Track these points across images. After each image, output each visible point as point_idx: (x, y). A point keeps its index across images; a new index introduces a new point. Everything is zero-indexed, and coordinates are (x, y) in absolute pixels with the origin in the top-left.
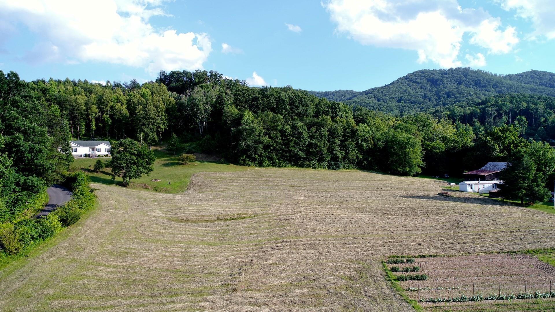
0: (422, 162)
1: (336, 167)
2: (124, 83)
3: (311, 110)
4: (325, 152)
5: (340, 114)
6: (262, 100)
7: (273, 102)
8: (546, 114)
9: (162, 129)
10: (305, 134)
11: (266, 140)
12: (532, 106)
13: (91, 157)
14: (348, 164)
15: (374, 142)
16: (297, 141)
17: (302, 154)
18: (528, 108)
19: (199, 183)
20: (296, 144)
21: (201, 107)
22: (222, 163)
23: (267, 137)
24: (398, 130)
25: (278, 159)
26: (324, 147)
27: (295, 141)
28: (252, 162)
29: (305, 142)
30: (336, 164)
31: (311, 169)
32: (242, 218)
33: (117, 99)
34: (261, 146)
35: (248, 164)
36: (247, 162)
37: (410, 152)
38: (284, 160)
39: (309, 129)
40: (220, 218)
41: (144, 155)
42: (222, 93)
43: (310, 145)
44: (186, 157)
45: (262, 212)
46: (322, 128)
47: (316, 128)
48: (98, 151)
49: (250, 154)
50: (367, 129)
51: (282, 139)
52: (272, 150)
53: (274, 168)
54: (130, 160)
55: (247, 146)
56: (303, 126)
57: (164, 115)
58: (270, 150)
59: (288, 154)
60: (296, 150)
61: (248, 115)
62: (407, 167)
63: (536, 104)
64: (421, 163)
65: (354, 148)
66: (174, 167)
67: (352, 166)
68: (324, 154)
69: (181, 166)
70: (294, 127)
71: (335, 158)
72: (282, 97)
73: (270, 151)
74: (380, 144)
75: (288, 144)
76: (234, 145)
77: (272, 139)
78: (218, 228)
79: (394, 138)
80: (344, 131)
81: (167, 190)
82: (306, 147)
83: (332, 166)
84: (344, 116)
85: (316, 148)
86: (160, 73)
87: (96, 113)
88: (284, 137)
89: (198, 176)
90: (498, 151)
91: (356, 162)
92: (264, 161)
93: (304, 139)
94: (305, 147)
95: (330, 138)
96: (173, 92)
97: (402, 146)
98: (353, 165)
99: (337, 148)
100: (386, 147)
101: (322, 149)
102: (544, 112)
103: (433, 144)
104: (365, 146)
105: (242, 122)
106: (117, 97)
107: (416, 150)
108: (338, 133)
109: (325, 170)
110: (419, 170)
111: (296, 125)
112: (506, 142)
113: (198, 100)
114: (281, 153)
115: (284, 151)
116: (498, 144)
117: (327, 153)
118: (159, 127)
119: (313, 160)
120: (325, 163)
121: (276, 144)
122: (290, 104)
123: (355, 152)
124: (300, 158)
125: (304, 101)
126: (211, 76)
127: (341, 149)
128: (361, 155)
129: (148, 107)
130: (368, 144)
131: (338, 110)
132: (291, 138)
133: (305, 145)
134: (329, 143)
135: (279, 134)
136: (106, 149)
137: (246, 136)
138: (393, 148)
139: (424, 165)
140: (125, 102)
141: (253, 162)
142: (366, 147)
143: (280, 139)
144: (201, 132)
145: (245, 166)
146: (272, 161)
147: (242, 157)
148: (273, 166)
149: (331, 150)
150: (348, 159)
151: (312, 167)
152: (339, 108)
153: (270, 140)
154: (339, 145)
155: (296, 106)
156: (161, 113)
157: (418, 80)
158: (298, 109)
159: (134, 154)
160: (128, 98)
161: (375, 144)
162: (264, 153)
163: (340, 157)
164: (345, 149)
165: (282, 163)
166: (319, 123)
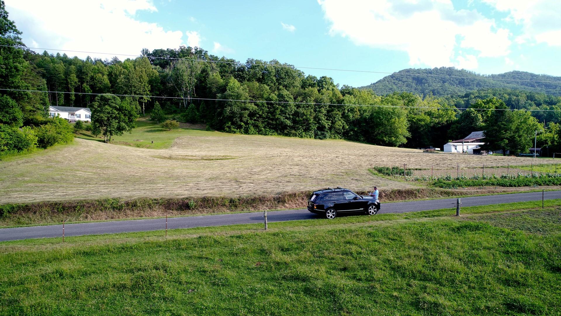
1: (323, 137)
2: (106, 60)
3: (298, 83)
4: (312, 120)
5: (326, 87)
7: (258, 73)
8: (527, 105)
9: (145, 100)
10: (292, 103)
11: (252, 107)
12: (513, 98)
13: (70, 122)
14: (334, 134)
15: (360, 113)
16: (283, 109)
17: (288, 122)
18: (510, 99)
19: (183, 143)
20: (282, 112)
21: (186, 78)
22: (208, 130)
23: (253, 104)
25: (264, 127)
26: (310, 115)
27: (281, 109)
28: (237, 129)
29: (292, 110)
30: (323, 134)
31: (297, 138)
32: (227, 159)
33: (98, 70)
34: (247, 112)
35: (233, 131)
36: (233, 129)
37: (396, 122)
38: (270, 128)
39: (295, 99)
40: (205, 158)
41: (126, 110)
42: (207, 67)
43: (296, 114)
44: (169, 122)
46: (309, 98)
47: (303, 98)
48: (78, 117)
49: (235, 121)
50: (353, 100)
51: (268, 107)
52: (258, 117)
53: (260, 136)
54: (111, 113)
55: (233, 113)
56: (289, 95)
57: (147, 86)
59: (274, 122)
60: (282, 118)
61: (234, 82)
62: (393, 137)
63: (517, 96)
64: (408, 134)
65: (340, 119)
66: (157, 132)
67: (338, 137)
68: (310, 124)
69: (164, 132)
70: (280, 96)
71: (321, 128)
72: (268, 69)
73: (256, 118)
74: (367, 115)
75: (274, 112)
76: (219, 111)
77: (258, 107)
78: (203, 164)
79: (379, 109)
80: (331, 102)
81: (150, 147)
82: (293, 115)
83: (319, 135)
84: (330, 89)
85: (302, 117)
86: (143, 50)
87: (76, 83)
88: (271, 106)
89: (183, 139)
90: (482, 121)
91: (342, 132)
92: (250, 128)
93: (291, 107)
95: (317, 108)
96: (156, 66)
97: (389, 115)
98: (339, 135)
99: (323, 118)
100: (372, 117)
101: (308, 118)
102: (525, 103)
103: (418, 117)
104: (351, 116)
105: (227, 88)
106: (98, 67)
107: (402, 119)
108: (324, 103)
109: (311, 139)
110: (405, 141)
111: (282, 93)
112: (488, 113)
113: (183, 70)
114: (267, 121)
115: (269, 118)
116: (481, 114)
117: (314, 122)
118: (142, 98)
119: (299, 129)
120: (311, 132)
121: (262, 111)
122: (276, 76)
123: (342, 122)
124: (285, 127)
125: (291, 73)
126: (196, 53)
127: (327, 119)
128: (347, 125)
129: (130, 74)
130: (354, 115)
131: (324, 83)
132: (277, 106)
133: (292, 114)
134: (315, 112)
135: (265, 102)
136: (86, 115)
137: (231, 102)
138: (379, 118)
140: (106, 73)
141: (239, 129)
142: (352, 118)
143: (266, 107)
144: (185, 105)
145: (230, 133)
146: (258, 129)
147: (228, 124)
148: (259, 134)
149: (317, 119)
150: (335, 129)
151: (299, 136)
152: (326, 82)
153: (256, 107)
154: (325, 115)
155: (282, 78)
156: (144, 83)
157: (403, 79)
158: (284, 81)
159: (115, 108)
160: (110, 70)
161: (361, 115)
162: (250, 121)
163: (327, 126)
164: (331, 119)
165: (268, 131)
166: (305, 93)
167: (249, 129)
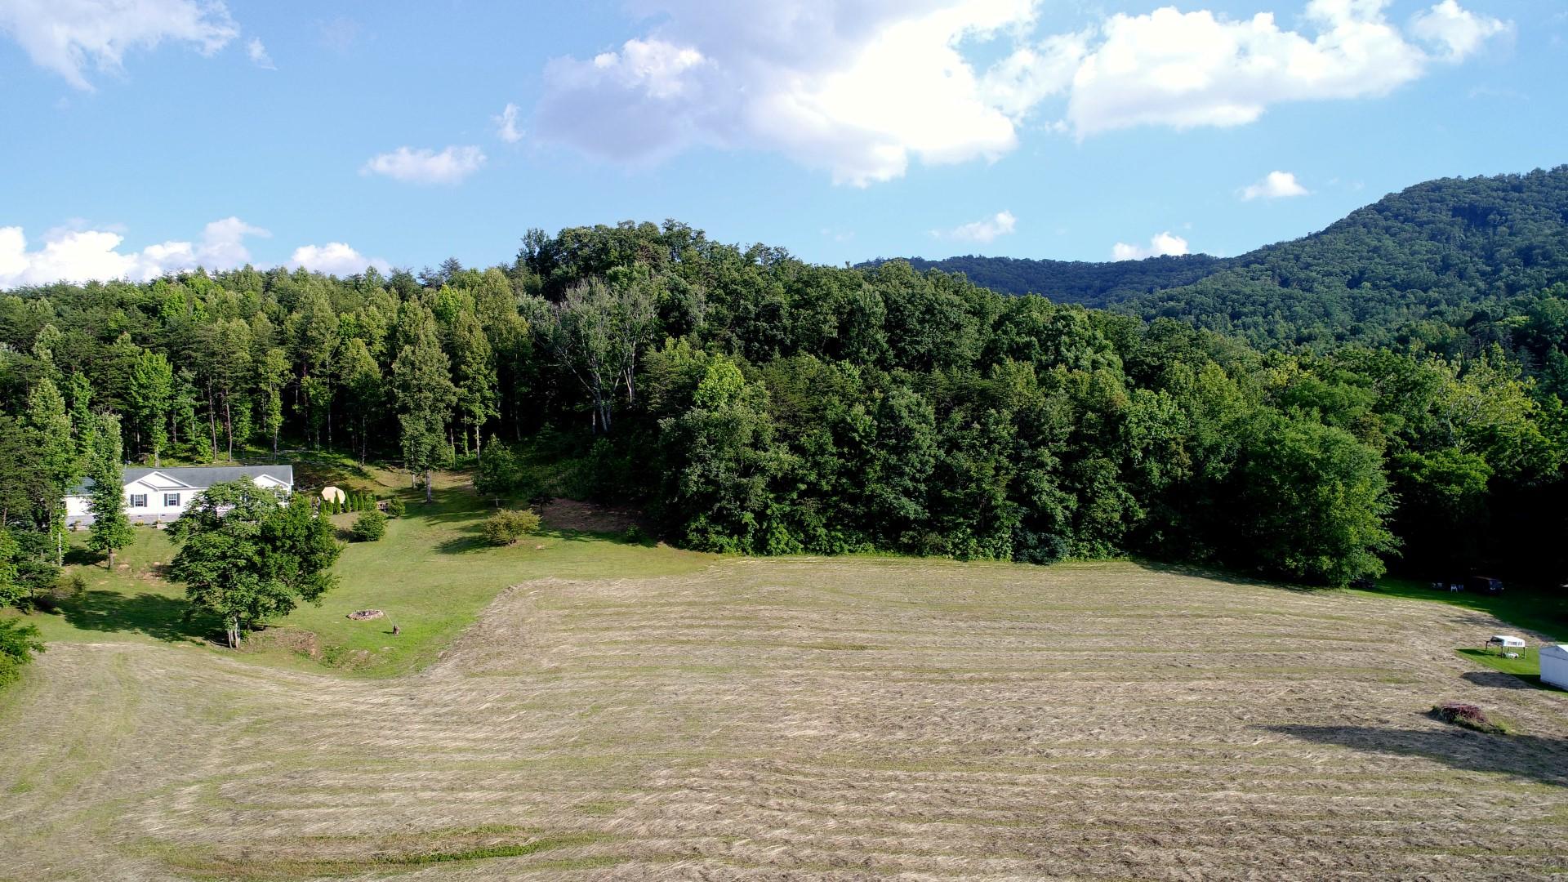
0: (1389, 536)
1: (1046, 555)
3: (969, 343)
4: (1001, 498)
5: (1071, 355)
6: (791, 314)
7: (827, 322)
9: (478, 417)
10: (926, 436)
11: (781, 458)
14: (1089, 541)
15: (1194, 457)
16: (893, 460)
17: (911, 508)
19: (500, 631)
20: (890, 473)
21: (598, 345)
22: (633, 540)
23: (785, 446)
24: (1294, 409)
25: (826, 527)
26: (996, 480)
28: (730, 536)
29: (924, 464)
30: (1044, 543)
31: (948, 560)
34: (759, 482)
35: (715, 545)
37: (1336, 499)
38: (847, 530)
39: (943, 413)
40: (391, 852)
43: (945, 474)
44: (505, 521)
45: (582, 821)
46: (993, 411)
47: (972, 411)
49: (720, 509)
50: (1169, 407)
51: (841, 455)
52: (801, 494)
53: (811, 558)
55: (710, 482)
56: (919, 404)
57: (487, 372)
58: (795, 495)
59: (860, 510)
60: (890, 494)
61: (722, 372)
62: (1324, 553)
64: (1385, 539)
65: (1113, 483)
66: (470, 554)
67: (1107, 549)
68: (996, 507)
69: (494, 550)
70: (886, 412)
71: (1040, 521)
72: (862, 303)
73: (795, 497)
74: (1217, 468)
75: (861, 470)
76: (669, 477)
77: (802, 456)
79: (1270, 442)
80: (1078, 421)
81: (367, 661)
82: (928, 480)
83: (1030, 547)
84: (1085, 363)
85: (963, 487)
86: (529, 236)
87: (282, 374)
88: (850, 448)
89: (520, 595)
91: (1120, 531)
92: (774, 534)
93: (921, 452)
94: (925, 481)
95: (1023, 447)
97: (1305, 474)
98: (1110, 545)
99: (1046, 486)
100: (1238, 477)
101: (985, 491)
103: (1439, 461)
104: (1156, 473)
105: (697, 397)
107: (1359, 488)
108: (1052, 429)
109: (1002, 563)
110: (1376, 567)
111: (893, 402)
113: (588, 322)
114: (836, 505)
117: (1008, 503)
119: (957, 526)
120: (1001, 538)
121: (816, 471)
122: (887, 327)
123: (1119, 496)
124: (905, 523)
126: (669, 239)
127: (1061, 487)
128: (1141, 507)
130: (1169, 467)
131: (1064, 338)
132: (873, 451)
133: (924, 476)
134: (1016, 464)
135: (828, 438)
137: (704, 447)
138: (1268, 481)
139: (1395, 547)
141: (735, 537)
142: (1161, 477)
143: (832, 455)
144: (605, 425)
145: (705, 550)
146: (806, 533)
147: (695, 521)
148: (806, 550)
149: (1020, 492)
150: (1094, 520)
151: (953, 554)
152: (1069, 334)
153: (796, 459)
154: (1055, 471)
155: (912, 333)
156: (474, 366)
158: (918, 342)
161: (1198, 466)
162: (775, 506)
163: (1060, 515)
164: (1078, 486)
165: (840, 539)
166: (983, 392)
167: (769, 536)
